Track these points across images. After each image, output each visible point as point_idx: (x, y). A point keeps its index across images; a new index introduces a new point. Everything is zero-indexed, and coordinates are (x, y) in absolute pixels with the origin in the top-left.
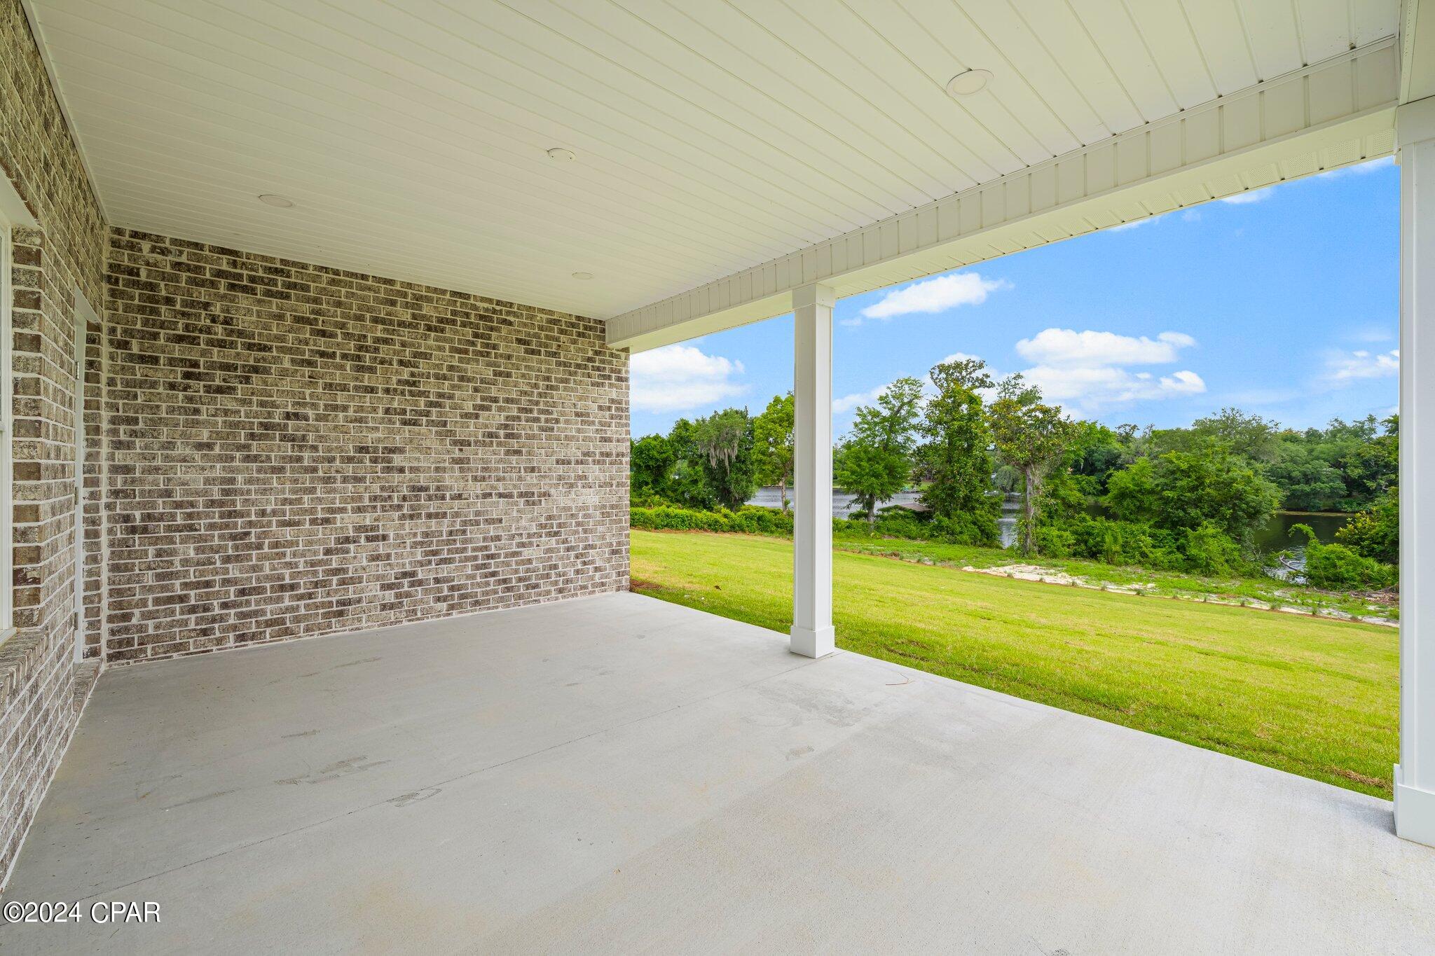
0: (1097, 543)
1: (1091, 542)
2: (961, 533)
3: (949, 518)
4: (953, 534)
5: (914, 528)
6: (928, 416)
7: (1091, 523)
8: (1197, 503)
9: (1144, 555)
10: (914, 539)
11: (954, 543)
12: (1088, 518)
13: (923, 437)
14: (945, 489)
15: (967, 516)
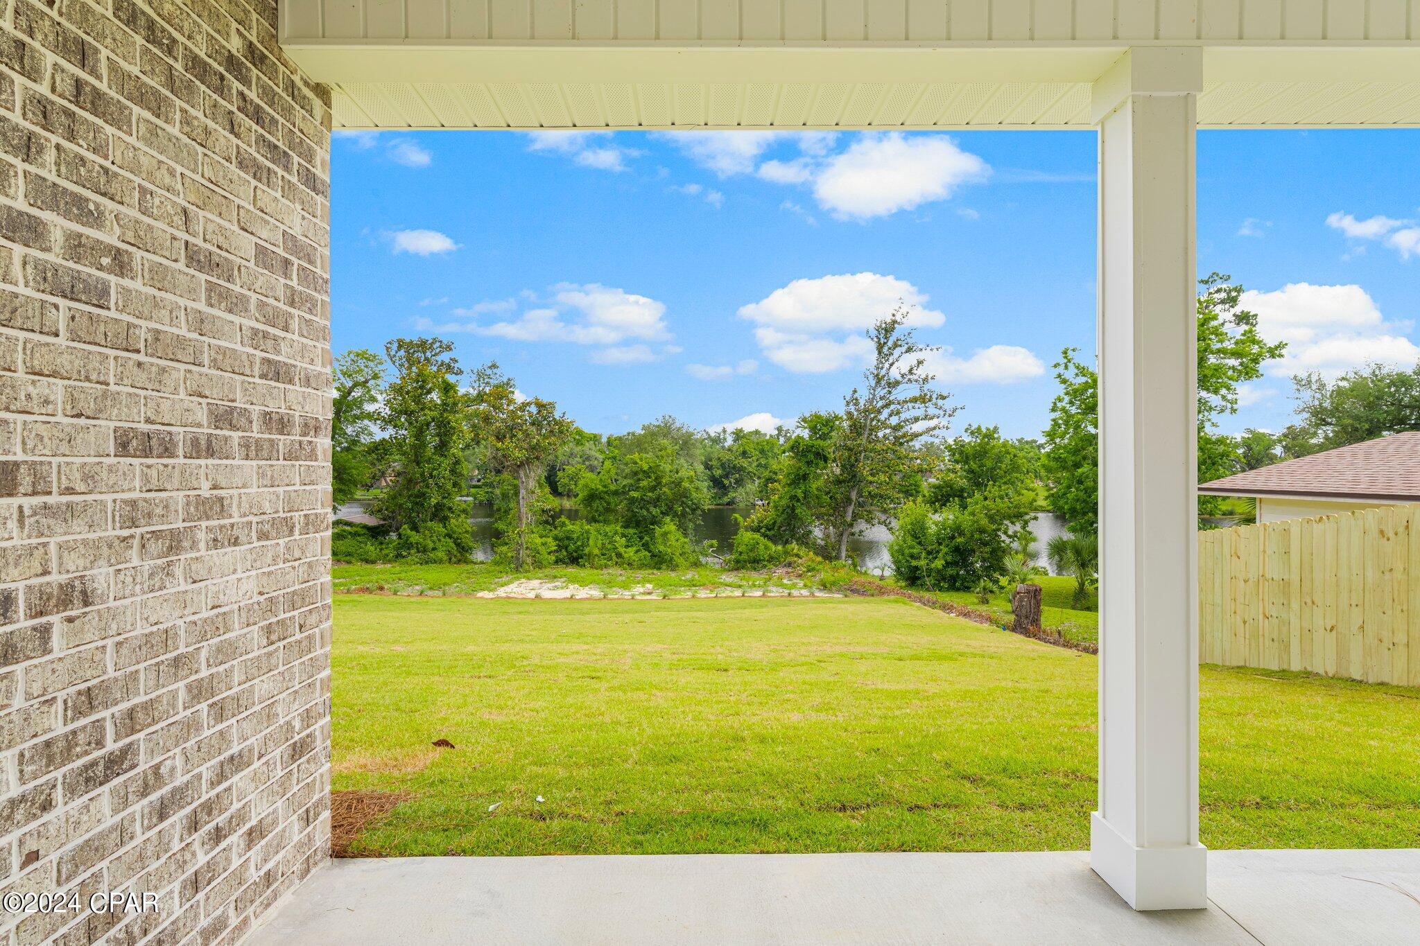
0: (578, 547)
1: (572, 547)
2: (434, 549)
3: (418, 531)
4: (425, 551)
5: (372, 548)
6: (388, 402)
7: (570, 527)
8: (656, 502)
9: (619, 555)
10: (373, 562)
11: (427, 563)
12: (567, 522)
13: (383, 429)
14: (411, 496)
15: (438, 527)
